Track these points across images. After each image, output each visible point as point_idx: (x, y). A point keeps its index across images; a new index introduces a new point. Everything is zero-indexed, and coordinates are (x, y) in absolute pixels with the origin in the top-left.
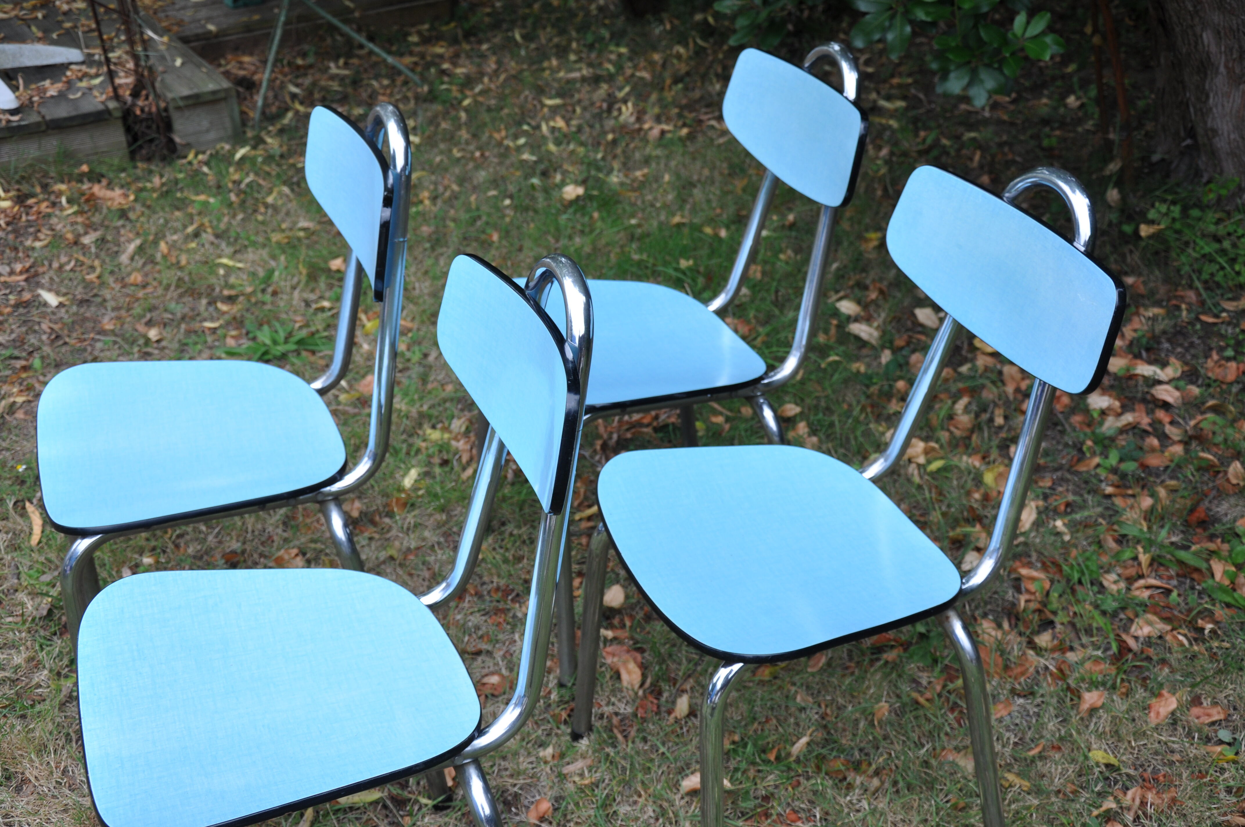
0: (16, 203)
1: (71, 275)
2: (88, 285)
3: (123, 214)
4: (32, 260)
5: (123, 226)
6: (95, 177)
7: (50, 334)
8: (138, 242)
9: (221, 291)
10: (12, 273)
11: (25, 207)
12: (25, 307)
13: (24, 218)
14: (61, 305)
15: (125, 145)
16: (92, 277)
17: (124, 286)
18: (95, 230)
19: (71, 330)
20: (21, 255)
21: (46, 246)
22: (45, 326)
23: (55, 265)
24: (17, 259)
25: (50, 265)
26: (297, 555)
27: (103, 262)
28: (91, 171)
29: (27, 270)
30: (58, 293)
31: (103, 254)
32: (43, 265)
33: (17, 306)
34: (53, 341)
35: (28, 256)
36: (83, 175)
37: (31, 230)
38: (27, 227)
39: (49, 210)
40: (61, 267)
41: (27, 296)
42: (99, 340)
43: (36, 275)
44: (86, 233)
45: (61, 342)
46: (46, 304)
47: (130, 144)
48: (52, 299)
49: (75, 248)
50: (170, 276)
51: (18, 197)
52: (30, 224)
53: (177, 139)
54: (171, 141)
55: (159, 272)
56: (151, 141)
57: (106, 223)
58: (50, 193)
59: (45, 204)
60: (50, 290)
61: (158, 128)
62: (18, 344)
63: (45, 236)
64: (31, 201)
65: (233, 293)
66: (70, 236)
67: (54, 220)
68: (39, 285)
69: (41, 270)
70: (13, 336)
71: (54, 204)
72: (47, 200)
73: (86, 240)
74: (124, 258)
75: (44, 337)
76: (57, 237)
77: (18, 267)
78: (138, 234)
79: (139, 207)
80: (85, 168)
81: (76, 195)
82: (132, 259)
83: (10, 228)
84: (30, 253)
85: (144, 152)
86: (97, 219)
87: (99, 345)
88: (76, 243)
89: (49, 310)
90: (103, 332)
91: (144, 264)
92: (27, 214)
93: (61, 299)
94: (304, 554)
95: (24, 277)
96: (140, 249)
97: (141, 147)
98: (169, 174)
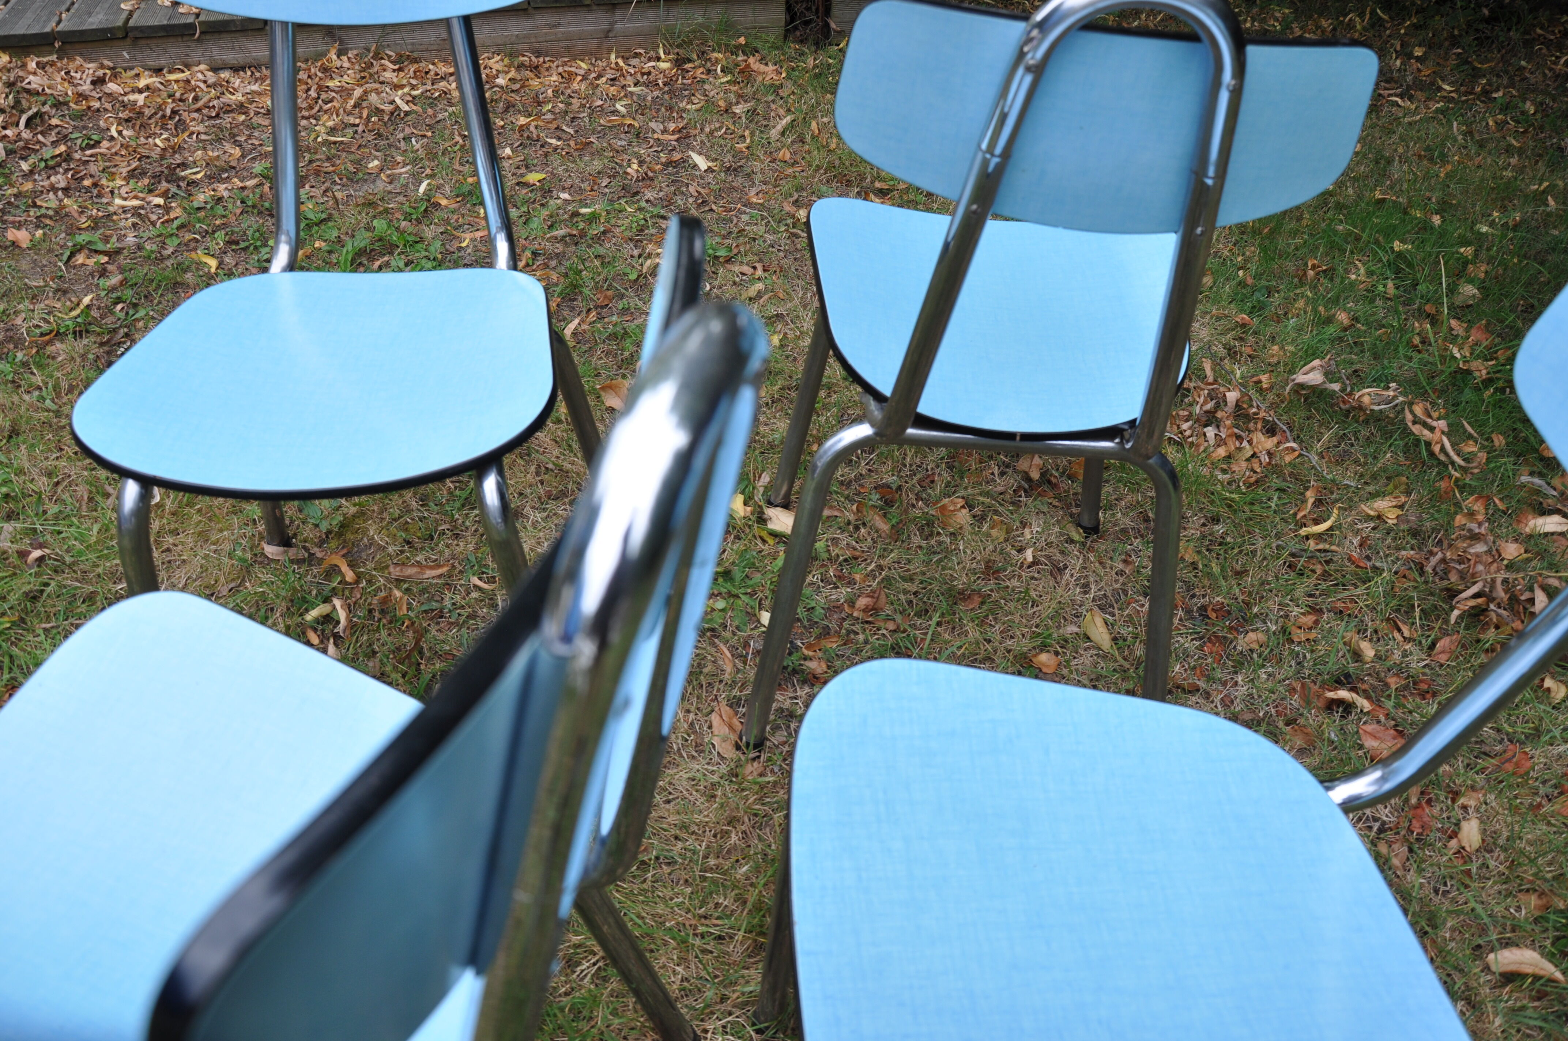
0: (675, 66)
1: (722, 142)
2: (737, 154)
3: (776, 89)
4: (685, 122)
5: (773, 101)
6: (749, 50)
7: (697, 199)
8: (789, 119)
9: (872, 182)
10: (665, 131)
11: (683, 70)
12: (674, 167)
13: (680, 81)
14: (709, 170)
15: (783, 23)
16: (742, 146)
17: (773, 161)
18: (746, 101)
19: (718, 196)
20: (675, 114)
21: (698, 110)
22: (692, 189)
23: (707, 130)
24: (671, 119)
25: (702, 129)
26: (963, 507)
27: (752, 134)
28: (746, 45)
29: (680, 131)
30: (708, 158)
31: (752, 126)
32: (696, 128)
33: (669, 163)
34: (699, 205)
35: (681, 117)
36: (738, 47)
37: (686, 93)
38: (681, 90)
39: (703, 76)
40: (711, 133)
41: (677, 156)
42: (745, 212)
43: (688, 136)
44: (738, 103)
45: (707, 208)
46: (695, 166)
47: (787, 24)
48: (702, 163)
49: (725, 116)
50: (818, 157)
51: (677, 60)
52: (685, 87)
53: (833, 25)
54: (827, 25)
55: (809, 152)
56: (807, 23)
57: (758, 96)
58: (707, 60)
59: (701, 70)
60: (700, 154)
61: (817, 10)
62: (665, 203)
63: (698, 98)
64: (688, 66)
65: (884, 186)
66: (722, 103)
67: (707, 87)
68: (689, 147)
69: (693, 132)
70: (661, 194)
71: (709, 71)
72: (704, 66)
73: (738, 110)
74: (774, 133)
75: (691, 200)
76: (709, 102)
77: (672, 126)
78: (789, 110)
79: (789, 84)
80: (742, 40)
81: (731, 66)
82: (783, 134)
83: (666, 89)
84: (684, 115)
85: (798, 33)
86: (749, 90)
87: (745, 218)
88: (726, 111)
89: (698, 173)
90: (748, 204)
91: (793, 142)
92: (684, 78)
93: (710, 164)
94: (971, 507)
95: (676, 137)
96: (792, 125)
97: (796, 28)
98: (821, 57)
